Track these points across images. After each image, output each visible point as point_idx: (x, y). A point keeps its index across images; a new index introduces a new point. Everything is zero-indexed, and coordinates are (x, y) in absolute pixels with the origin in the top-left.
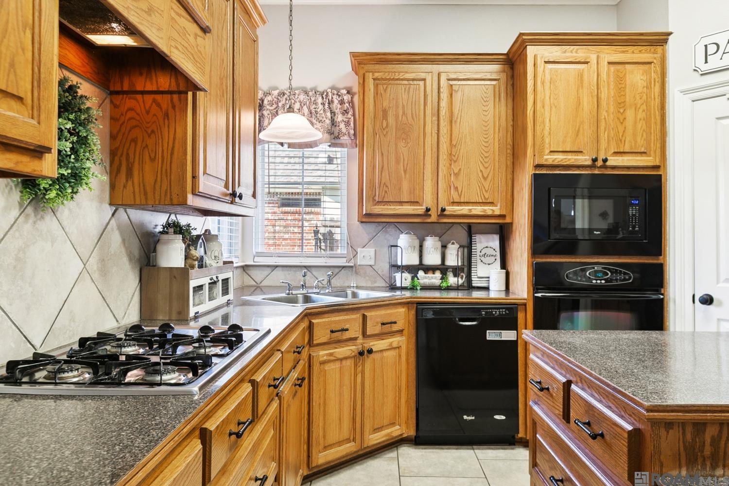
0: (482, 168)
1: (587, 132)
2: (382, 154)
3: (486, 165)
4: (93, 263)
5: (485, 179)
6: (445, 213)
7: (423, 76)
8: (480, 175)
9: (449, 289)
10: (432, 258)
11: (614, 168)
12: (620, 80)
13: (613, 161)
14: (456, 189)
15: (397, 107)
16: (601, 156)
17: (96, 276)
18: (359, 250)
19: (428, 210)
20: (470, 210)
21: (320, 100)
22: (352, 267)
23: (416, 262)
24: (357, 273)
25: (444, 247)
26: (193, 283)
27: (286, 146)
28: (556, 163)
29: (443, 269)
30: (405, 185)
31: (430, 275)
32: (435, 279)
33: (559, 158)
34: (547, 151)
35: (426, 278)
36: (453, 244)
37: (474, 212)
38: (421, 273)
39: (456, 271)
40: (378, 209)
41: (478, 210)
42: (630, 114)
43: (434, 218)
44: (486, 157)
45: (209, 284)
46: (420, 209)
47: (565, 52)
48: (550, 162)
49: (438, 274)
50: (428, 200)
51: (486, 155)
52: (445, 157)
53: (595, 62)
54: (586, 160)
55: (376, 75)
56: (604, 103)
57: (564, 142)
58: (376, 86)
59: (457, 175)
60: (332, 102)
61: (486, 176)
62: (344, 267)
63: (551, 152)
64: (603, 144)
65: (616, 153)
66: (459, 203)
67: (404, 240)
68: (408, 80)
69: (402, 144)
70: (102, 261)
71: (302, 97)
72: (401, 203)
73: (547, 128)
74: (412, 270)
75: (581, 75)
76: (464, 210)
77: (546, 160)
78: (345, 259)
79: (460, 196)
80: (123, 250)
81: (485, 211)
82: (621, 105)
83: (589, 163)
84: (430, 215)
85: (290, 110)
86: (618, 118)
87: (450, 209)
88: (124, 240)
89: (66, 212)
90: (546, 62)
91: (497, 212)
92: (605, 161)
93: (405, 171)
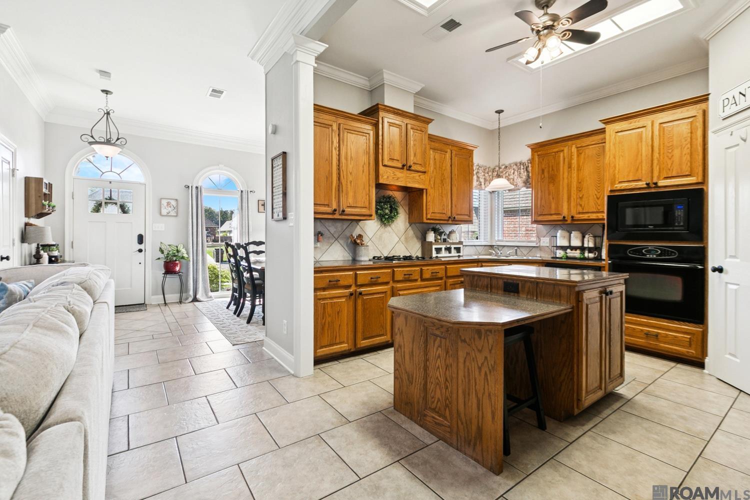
0: (596, 193)
1: (645, 167)
2: (542, 192)
3: (599, 191)
4: (403, 239)
5: (598, 199)
6: (574, 218)
7: (562, 148)
8: (595, 196)
9: (585, 259)
10: (576, 242)
13: (662, 183)
14: (581, 205)
15: (549, 167)
17: (404, 242)
18: (542, 238)
19: (564, 217)
20: (589, 216)
21: (522, 167)
22: (538, 247)
23: (566, 244)
24: (540, 250)
25: (584, 237)
26: (434, 247)
27: (507, 191)
28: (622, 188)
29: (582, 249)
30: (553, 206)
31: (573, 252)
32: (577, 254)
33: (624, 185)
34: (617, 182)
35: (570, 253)
36: (589, 235)
37: (591, 217)
38: (568, 251)
39: (590, 250)
40: (540, 218)
41: (594, 216)
42: (677, 152)
43: (569, 222)
44: (599, 187)
45: (445, 248)
46: (561, 218)
47: (631, 123)
48: (618, 188)
49: (578, 251)
50: (565, 212)
51: (599, 185)
52: (575, 189)
53: (650, 125)
54: (643, 185)
55: (539, 153)
56: (656, 149)
57: (628, 176)
58: (539, 158)
59: (581, 198)
60: (528, 166)
61: (598, 197)
62: (534, 247)
63: (620, 182)
64: (656, 174)
65: (665, 178)
66: (583, 213)
67: (559, 233)
68: (555, 152)
69: (551, 185)
70: (406, 238)
71: (515, 167)
72: (551, 215)
73: (617, 169)
74: (564, 248)
75: (640, 136)
76: (586, 216)
77: (616, 187)
78: (535, 243)
79: (583, 209)
80: (414, 236)
81: (598, 216)
82: (669, 148)
83: (645, 186)
84: (567, 220)
85: (498, 176)
86: (667, 156)
87: (577, 216)
88: (414, 233)
90: (617, 132)
92: (656, 183)
93: (553, 199)
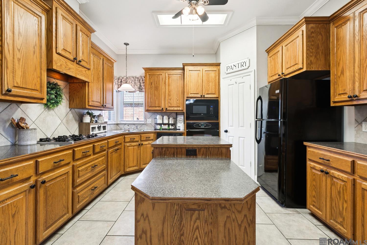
0: (177, 98)
1: (200, 88)
2: (151, 94)
3: (178, 97)
4: (64, 121)
5: (178, 100)
6: (167, 109)
7: (161, 73)
8: (176, 99)
9: (170, 129)
10: (166, 121)
11: (207, 98)
12: (208, 75)
13: (206, 96)
14: (170, 103)
15: (155, 82)
16: (203, 95)
17: (65, 124)
18: (147, 119)
19: (162, 109)
20: (174, 109)
21: (137, 80)
22: (145, 124)
23: (161, 122)
24: (147, 125)
25: (169, 118)
26: (91, 126)
27: (128, 92)
28: (192, 96)
29: (169, 124)
30: (157, 102)
31: (165, 126)
32: (166, 127)
34: (190, 94)
35: (164, 127)
36: (171, 118)
37: (175, 109)
38: (163, 125)
39: (172, 125)
40: (150, 109)
41: (176, 109)
42: (211, 84)
43: (164, 111)
45: (98, 127)
46: (161, 109)
47: (194, 68)
48: (190, 96)
49: (167, 126)
50: (163, 106)
51: (178, 94)
52: (167, 95)
53: (202, 70)
54: (199, 96)
55: (149, 73)
56: (204, 81)
57: (194, 91)
58: (149, 76)
59: (170, 99)
60: (140, 80)
61: (178, 99)
62: (143, 124)
63: (191, 94)
64: (204, 92)
65: (207, 94)
66: (171, 107)
67: (158, 117)
68: (158, 75)
69: (156, 92)
70: (67, 121)
71: (132, 79)
72: (156, 107)
73: (190, 87)
74: (160, 124)
75: (198, 74)
76: (172, 109)
77: (189, 96)
78: (144, 122)
79: (171, 105)
80: (73, 118)
81: (177, 109)
82: (208, 82)
83: (200, 96)
84: (163, 110)
85: (126, 83)
86: (208, 85)
87: (168, 108)
88: (73, 116)
89: (56, 110)
90: (189, 71)
91: (181, 109)
92: (204, 96)
93: (157, 99)
